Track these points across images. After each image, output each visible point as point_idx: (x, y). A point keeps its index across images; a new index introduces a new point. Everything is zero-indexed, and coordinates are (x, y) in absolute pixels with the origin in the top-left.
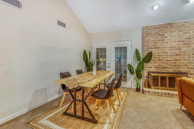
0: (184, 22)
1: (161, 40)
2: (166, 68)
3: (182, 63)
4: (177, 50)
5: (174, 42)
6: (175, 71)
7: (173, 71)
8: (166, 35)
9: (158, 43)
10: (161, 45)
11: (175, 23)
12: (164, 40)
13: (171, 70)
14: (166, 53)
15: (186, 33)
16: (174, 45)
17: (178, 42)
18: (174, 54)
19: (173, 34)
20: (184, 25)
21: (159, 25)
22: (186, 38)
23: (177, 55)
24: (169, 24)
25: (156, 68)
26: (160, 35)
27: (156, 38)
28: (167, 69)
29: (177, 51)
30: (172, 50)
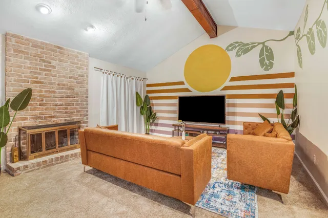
0: (78, 53)
1: (45, 70)
2: (53, 117)
3: (75, 108)
4: (69, 89)
5: (64, 77)
6: (65, 120)
7: (63, 122)
8: (54, 63)
9: (39, 74)
10: (45, 79)
11: (67, 50)
12: (50, 71)
13: (61, 120)
14: (54, 92)
15: (80, 68)
16: (65, 81)
17: (70, 78)
18: (65, 95)
19: (64, 64)
20: (77, 56)
21: (42, 43)
22: (79, 75)
23: (68, 97)
24: (59, 48)
25: (36, 118)
26: (44, 61)
27: (37, 64)
28: (55, 119)
29: (69, 91)
30: (62, 89)
